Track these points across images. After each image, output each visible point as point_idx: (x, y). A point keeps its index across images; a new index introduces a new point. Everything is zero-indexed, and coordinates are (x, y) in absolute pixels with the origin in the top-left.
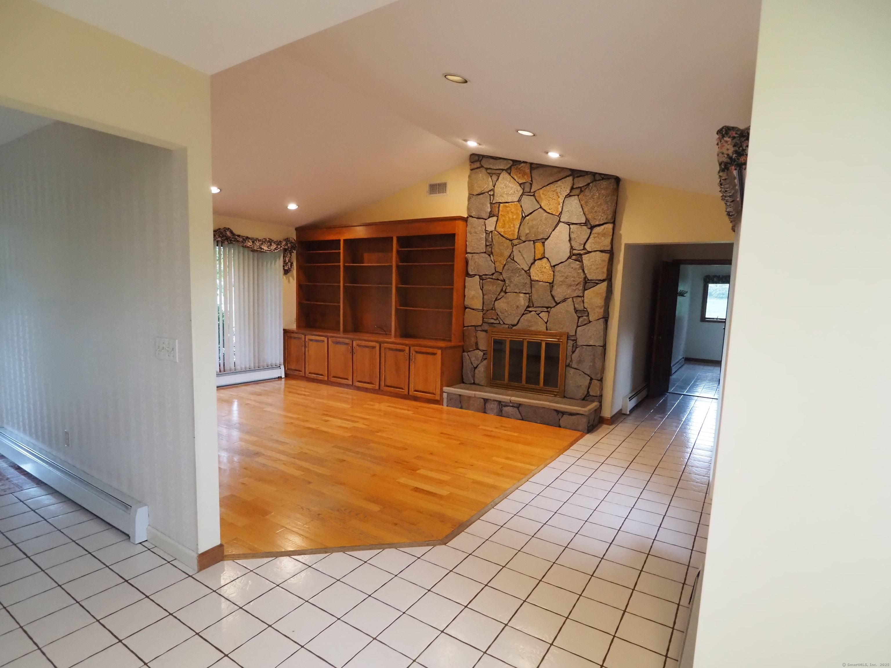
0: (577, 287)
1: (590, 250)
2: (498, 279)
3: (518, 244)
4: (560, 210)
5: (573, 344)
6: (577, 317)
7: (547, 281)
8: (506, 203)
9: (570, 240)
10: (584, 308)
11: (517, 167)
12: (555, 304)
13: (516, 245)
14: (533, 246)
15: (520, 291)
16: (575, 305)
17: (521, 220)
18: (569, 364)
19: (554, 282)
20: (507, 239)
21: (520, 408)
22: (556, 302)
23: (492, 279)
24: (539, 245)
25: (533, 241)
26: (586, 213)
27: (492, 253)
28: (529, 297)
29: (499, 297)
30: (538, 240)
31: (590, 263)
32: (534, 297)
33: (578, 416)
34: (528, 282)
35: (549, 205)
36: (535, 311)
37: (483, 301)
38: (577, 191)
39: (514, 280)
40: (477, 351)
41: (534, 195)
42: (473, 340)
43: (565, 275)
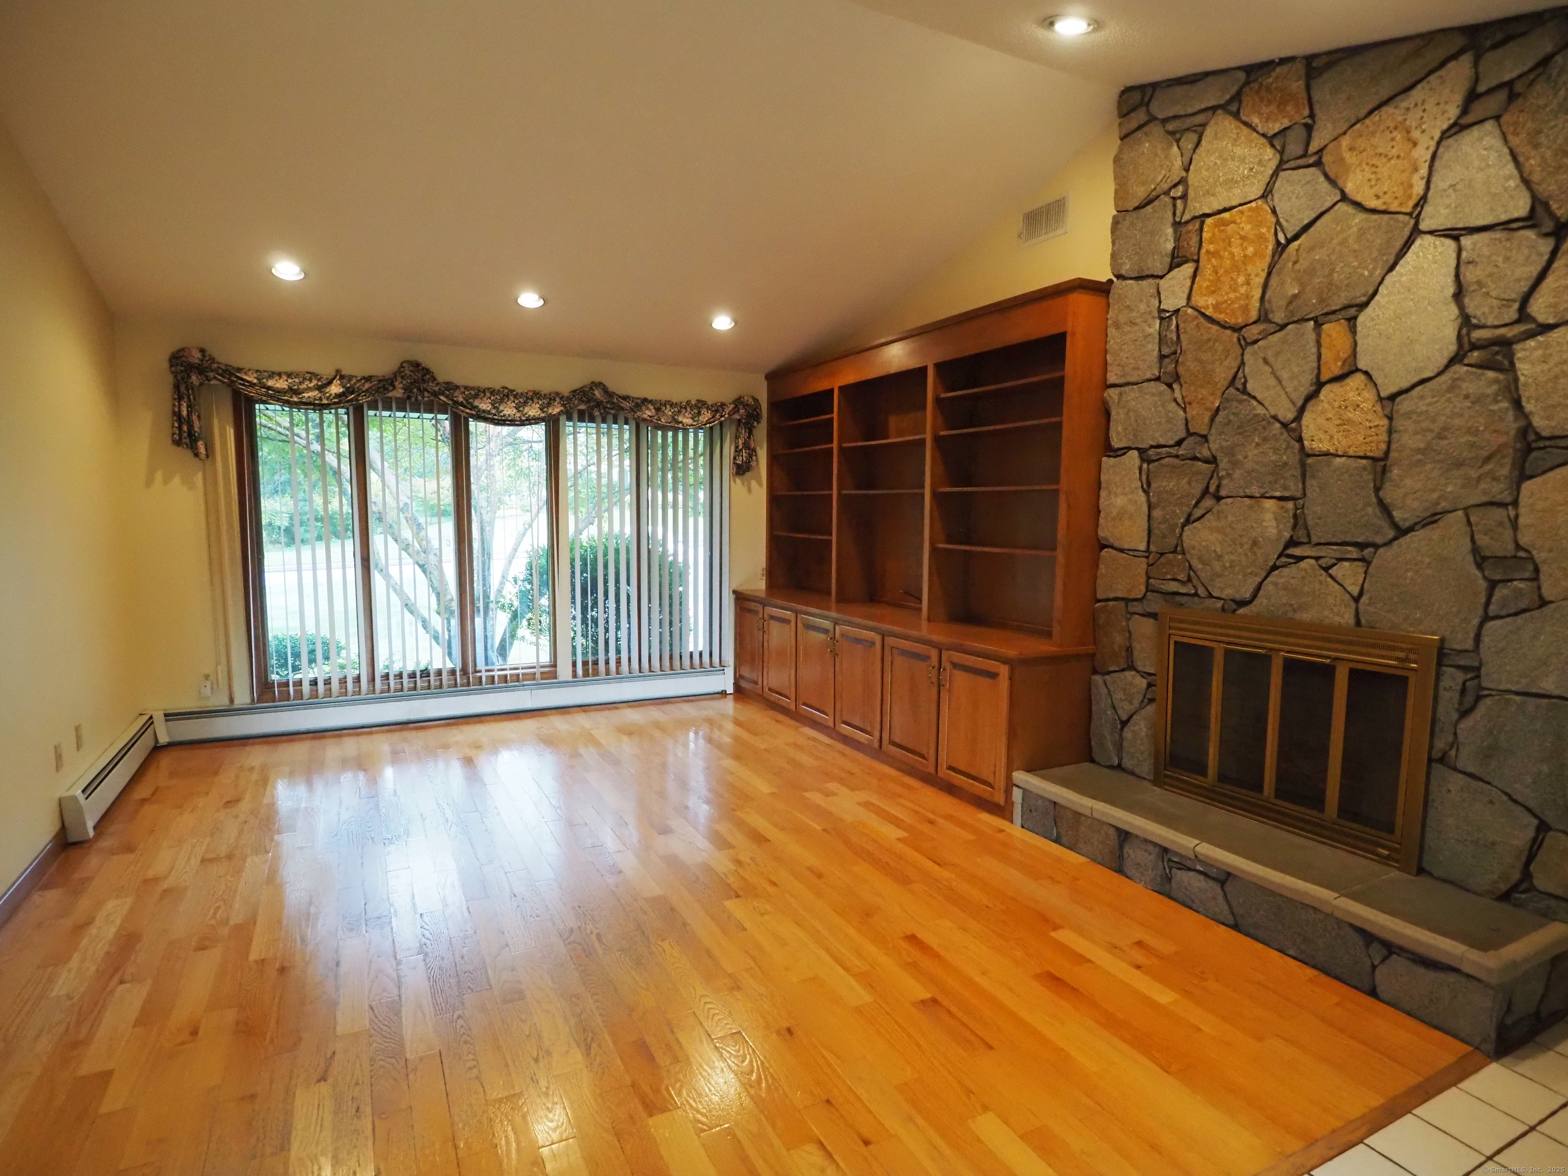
0: (1487, 468)
1: (1551, 321)
2: (1195, 458)
3: (1260, 337)
4: (1419, 188)
5: (1464, 683)
6: (1483, 584)
7: (1361, 454)
8: (1226, 210)
9: (1458, 296)
10: (1518, 547)
11: (1261, 84)
12: (1391, 534)
13: (1255, 342)
14: (1313, 336)
15: (1262, 491)
16: (1476, 537)
17: (1273, 256)
18: (1445, 754)
19: (1393, 455)
20: (1224, 326)
21: (1228, 887)
22: (1395, 525)
23: (1177, 456)
24: (1334, 331)
25: (1315, 319)
26: (1535, 177)
27: (1177, 377)
28: (1297, 509)
29: (1198, 513)
30: (1334, 312)
31: (1549, 370)
32: (1314, 510)
33: (1452, 978)
34: (1291, 458)
35: (1373, 183)
36: (1317, 558)
37: (1149, 527)
38: (1493, 104)
39: (1245, 458)
40: (1129, 674)
41: (1318, 164)
42: (1119, 639)
43: (1436, 427)
